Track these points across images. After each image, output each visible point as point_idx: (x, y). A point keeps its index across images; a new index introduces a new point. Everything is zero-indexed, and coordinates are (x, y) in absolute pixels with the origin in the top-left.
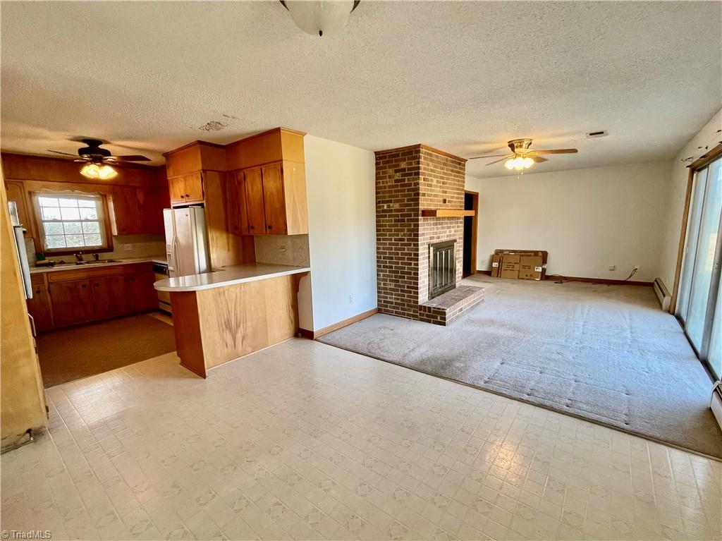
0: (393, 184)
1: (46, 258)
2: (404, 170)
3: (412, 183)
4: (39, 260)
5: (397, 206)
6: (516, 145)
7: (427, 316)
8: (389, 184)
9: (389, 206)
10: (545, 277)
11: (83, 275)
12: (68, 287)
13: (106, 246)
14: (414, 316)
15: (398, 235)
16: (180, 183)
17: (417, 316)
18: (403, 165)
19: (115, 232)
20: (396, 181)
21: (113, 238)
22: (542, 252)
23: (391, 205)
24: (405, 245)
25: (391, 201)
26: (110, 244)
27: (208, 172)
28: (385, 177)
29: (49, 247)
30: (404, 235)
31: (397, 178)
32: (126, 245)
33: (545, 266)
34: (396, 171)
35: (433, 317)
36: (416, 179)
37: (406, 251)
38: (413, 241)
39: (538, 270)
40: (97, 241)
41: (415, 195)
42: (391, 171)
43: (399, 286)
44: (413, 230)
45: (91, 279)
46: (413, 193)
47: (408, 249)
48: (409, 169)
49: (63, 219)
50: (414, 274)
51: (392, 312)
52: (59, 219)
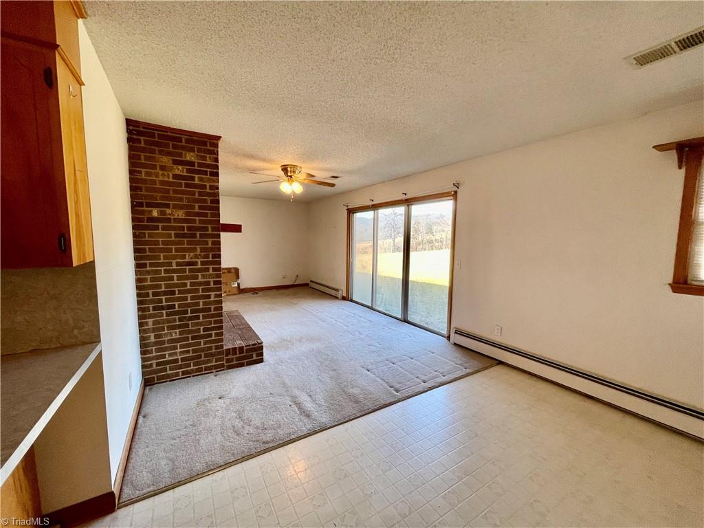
0: (171, 180)
2: (192, 164)
3: (208, 185)
5: (180, 214)
6: (289, 169)
7: (238, 359)
8: (161, 178)
9: (163, 213)
10: (241, 291)
14: (216, 367)
15: (184, 257)
17: (222, 366)
18: (189, 157)
20: (175, 176)
22: (234, 268)
23: (168, 211)
24: (199, 270)
25: (167, 206)
28: (154, 167)
30: (196, 256)
31: (177, 172)
33: (239, 281)
34: (176, 162)
35: (245, 357)
36: (214, 181)
37: (200, 279)
38: (211, 264)
39: (234, 285)
41: (213, 203)
42: (166, 160)
43: (190, 332)
44: (211, 250)
46: (209, 199)
47: (203, 276)
48: (200, 165)
50: (216, 309)
51: (177, 374)
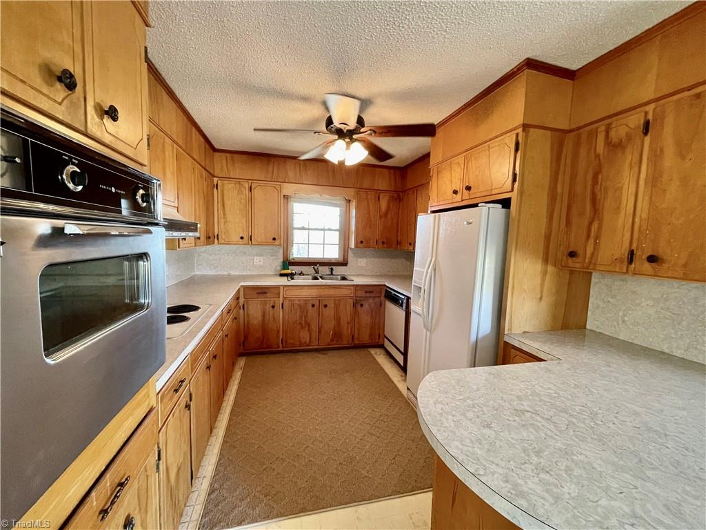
1: (290, 267)
4: (284, 269)
11: (314, 293)
12: (299, 305)
13: (341, 260)
16: (455, 167)
19: (352, 245)
21: (349, 250)
26: (346, 257)
27: (532, 130)
29: (295, 256)
32: (360, 260)
40: (333, 253)
45: (320, 299)
49: (310, 227)
52: (307, 227)
